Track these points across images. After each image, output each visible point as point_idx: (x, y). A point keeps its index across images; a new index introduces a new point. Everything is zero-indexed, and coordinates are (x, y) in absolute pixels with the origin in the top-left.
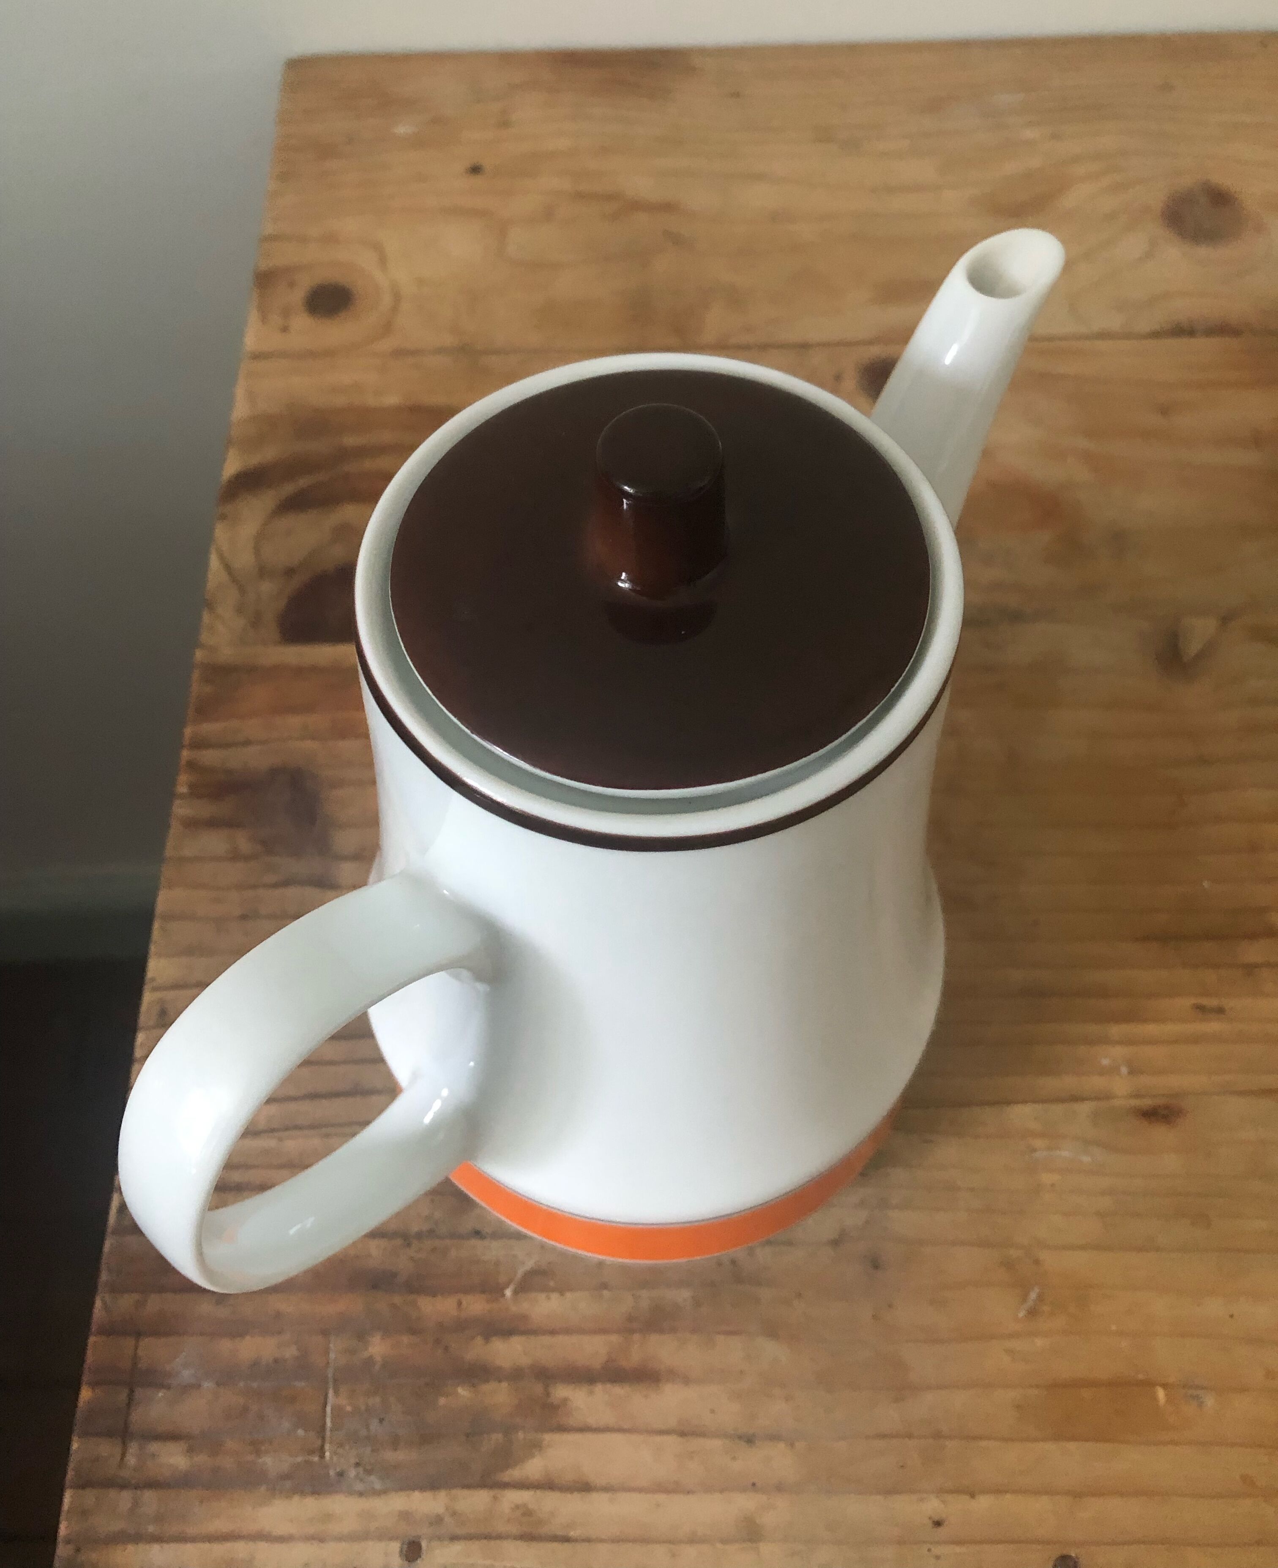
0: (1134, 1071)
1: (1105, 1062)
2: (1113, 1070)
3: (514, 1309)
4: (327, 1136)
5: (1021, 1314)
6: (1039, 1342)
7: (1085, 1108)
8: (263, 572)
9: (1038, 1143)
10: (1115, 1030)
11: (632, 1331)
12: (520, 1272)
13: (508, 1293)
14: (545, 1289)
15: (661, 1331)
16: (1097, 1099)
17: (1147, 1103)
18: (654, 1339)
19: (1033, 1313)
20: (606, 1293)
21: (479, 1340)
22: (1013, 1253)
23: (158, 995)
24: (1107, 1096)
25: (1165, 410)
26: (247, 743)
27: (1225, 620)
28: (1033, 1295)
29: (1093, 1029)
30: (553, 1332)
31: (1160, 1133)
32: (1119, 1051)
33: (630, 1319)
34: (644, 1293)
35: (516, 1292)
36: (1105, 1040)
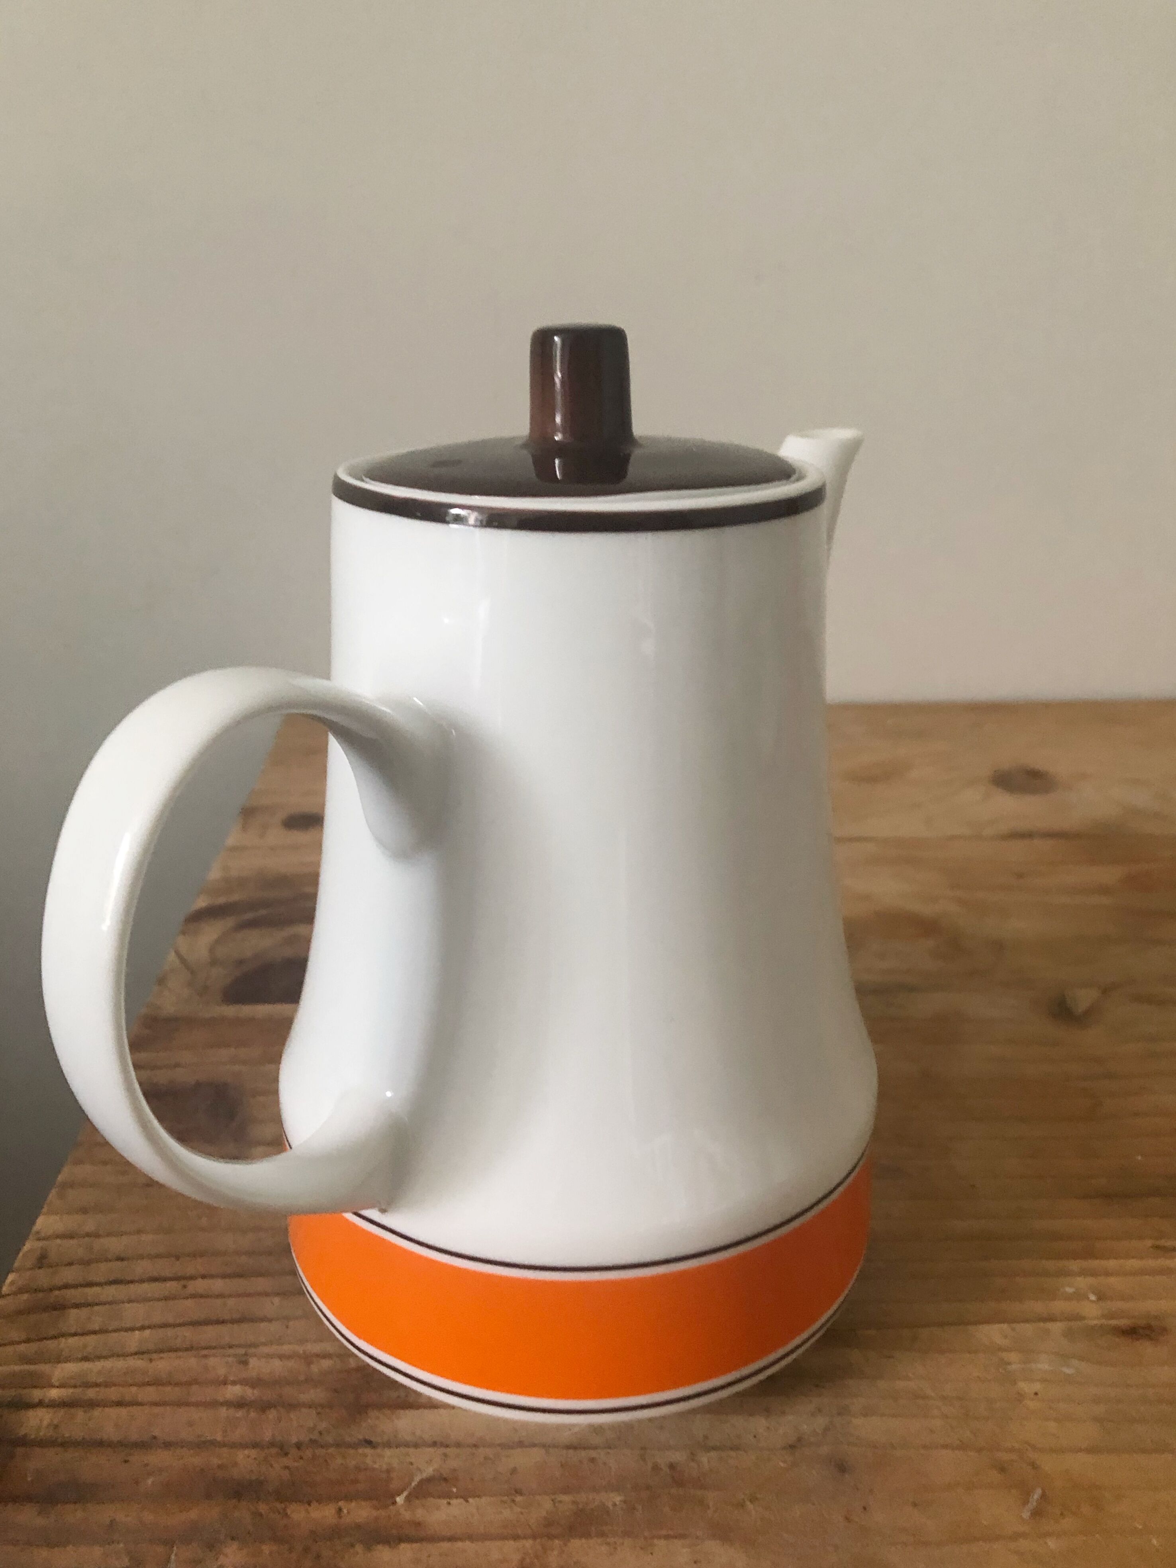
0: (1101, 1298)
1: (1070, 1290)
2: (1079, 1296)
3: (407, 1515)
4: (205, 1356)
5: (1026, 1515)
6: (1052, 1543)
7: (1056, 1327)
8: (214, 962)
9: (1013, 1357)
10: (1074, 1265)
11: (551, 1537)
12: (417, 1479)
13: (400, 1500)
14: (448, 1496)
15: (587, 1535)
16: (1068, 1319)
17: (1123, 1322)
18: (576, 1543)
19: (1037, 1513)
20: (519, 1499)
21: (359, 1548)
22: (1005, 1456)
23: (40, 1244)
24: (1079, 1318)
25: (1020, 876)
26: (177, 1065)
27: (1106, 991)
28: (1037, 1494)
29: (1050, 1265)
30: (451, 1539)
31: (1147, 1349)
32: (1082, 1282)
33: (549, 1522)
34: (566, 1498)
35: (408, 1499)
36: (1068, 1274)
